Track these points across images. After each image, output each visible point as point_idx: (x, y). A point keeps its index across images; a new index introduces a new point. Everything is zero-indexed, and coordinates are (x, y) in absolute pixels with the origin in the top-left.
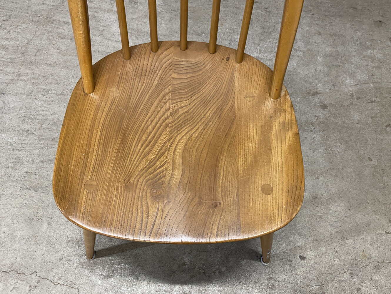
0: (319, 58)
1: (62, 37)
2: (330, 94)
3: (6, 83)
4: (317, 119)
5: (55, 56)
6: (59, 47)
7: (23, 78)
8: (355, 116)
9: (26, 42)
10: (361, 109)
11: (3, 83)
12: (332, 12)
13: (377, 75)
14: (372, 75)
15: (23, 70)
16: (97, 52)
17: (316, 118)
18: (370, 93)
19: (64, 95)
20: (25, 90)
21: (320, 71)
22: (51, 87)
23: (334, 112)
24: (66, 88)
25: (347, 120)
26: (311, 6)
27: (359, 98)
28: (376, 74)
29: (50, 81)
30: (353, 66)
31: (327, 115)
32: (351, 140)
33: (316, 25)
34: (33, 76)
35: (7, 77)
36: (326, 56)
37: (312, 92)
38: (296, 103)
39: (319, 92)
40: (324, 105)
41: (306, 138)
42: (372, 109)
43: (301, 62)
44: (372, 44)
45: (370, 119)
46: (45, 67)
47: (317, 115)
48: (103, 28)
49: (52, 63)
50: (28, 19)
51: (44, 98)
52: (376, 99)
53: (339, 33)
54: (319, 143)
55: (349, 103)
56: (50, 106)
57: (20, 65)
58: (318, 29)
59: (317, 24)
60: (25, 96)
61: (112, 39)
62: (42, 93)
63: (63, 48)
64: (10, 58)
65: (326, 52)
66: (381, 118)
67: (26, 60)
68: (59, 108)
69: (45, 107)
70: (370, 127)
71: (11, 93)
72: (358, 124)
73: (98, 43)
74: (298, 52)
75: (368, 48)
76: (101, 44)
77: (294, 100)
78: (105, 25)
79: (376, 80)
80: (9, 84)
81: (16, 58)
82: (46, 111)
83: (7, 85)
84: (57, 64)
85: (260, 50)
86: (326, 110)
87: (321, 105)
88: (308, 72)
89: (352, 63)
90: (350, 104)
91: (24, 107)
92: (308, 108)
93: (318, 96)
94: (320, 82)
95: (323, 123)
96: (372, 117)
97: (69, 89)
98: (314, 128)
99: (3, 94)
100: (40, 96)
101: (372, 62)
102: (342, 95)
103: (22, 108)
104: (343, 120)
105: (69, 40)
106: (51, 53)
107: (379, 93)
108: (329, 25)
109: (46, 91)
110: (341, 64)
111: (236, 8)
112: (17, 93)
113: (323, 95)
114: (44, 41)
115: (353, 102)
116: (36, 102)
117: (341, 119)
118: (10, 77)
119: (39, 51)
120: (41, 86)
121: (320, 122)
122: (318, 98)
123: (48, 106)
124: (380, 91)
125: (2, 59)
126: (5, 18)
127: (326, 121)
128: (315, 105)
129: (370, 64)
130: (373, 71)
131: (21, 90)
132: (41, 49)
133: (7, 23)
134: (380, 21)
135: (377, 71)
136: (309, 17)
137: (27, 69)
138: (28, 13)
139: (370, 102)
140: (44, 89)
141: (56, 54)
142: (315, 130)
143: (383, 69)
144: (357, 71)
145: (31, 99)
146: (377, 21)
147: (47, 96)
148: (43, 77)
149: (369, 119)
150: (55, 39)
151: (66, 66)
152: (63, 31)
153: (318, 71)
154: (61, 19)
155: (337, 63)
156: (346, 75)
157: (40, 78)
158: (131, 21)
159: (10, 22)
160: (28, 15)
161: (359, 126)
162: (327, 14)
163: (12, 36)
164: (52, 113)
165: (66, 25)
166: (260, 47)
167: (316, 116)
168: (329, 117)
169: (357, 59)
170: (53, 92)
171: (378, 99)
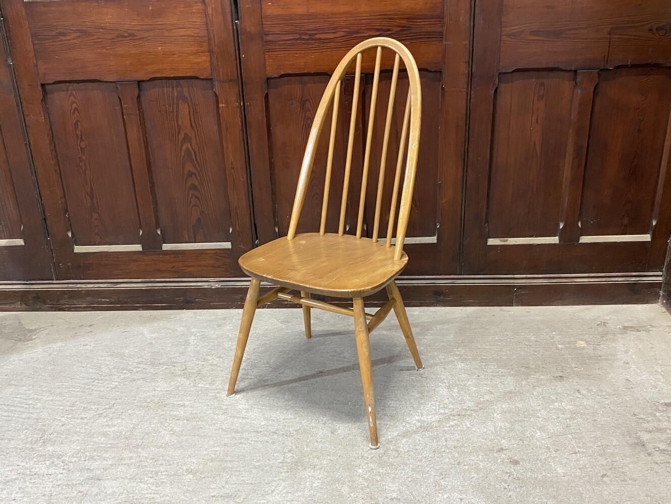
0: (496, 415)
1: (176, 419)
2: (520, 449)
3: (103, 469)
4: (509, 476)
5: (167, 438)
6: (173, 429)
7: (127, 461)
8: (558, 469)
9: (131, 427)
10: (564, 461)
11: (100, 469)
12: (500, 372)
13: (573, 426)
14: (567, 426)
15: (126, 454)
16: (220, 430)
17: (508, 474)
18: (569, 444)
19: (178, 475)
20: (127, 474)
21: (501, 427)
22: (162, 469)
23: (529, 467)
24: (180, 468)
25: (548, 473)
26: (475, 369)
27: (559, 450)
28: (571, 425)
29: (160, 462)
30: (541, 419)
31: (522, 471)
32: (560, 495)
33: (485, 386)
34: (138, 459)
35: (105, 463)
36: (504, 412)
37: (495, 449)
38: (478, 462)
39: (504, 448)
40: (515, 460)
41: (499, 497)
42: (577, 460)
43: (475, 421)
44: (558, 397)
45: (578, 471)
46: (153, 449)
47: (508, 471)
48: (226, 407)
49: (163, 445)
50: (135, 406)
51: (152, 480)
52: (579, 449)
53: (514, 391)
54: (518, 501)
55: (547, 456)
56: (160, 488)
57: (123, 450)
58: (488, 389)
59: (485, 384)
60: (127, 481)
61: (238, 416)
62: (150, 475)
63: (177, 429)
64: (110, 444)
65: (503, 409)
66: (592, 468)
67: (131, 444)
68: (171, 489)
69: (153, 490)
70: (580, 478)
71: (109, 478)
72: (564, 476)
73: (221, 422)
74: (469, 411)
75: (553, 402)
76: (225, 422)
77: (475, 459)
78: (230, 404)
79: (573, 431)
80: (107, 469)
81: (118, 443)
82: (154, 493)
83: (105, 471)
84: (169, 445)
85: (421, 413)
86: (518, 465)
87: (511, 461)
88: (485, 430)
89: (539, 417)
90: (549, 457)
91: (125, 492)
92: (494, 465)
93: (505, 452)
94: (504, 438)
95: (519, 480)
96: (580, 469)
97: (185, 469)
98: (508, 486)
99: (100, 480)
100: (146, 479)
101: (563, 414)
102: (534, 449)
103: (123, 493)
104: (544, 474)
105: (185, 421)
106: (162, 435)
107: (582, 443)
108: (500, 384)
109: (155, 474)
110: (525, 419)
111: (385, 376)
112: (117, 478)
113: (511, 451)
114: (153, 424)
115: (550, 455)
116: (142, 485)
117: (541, 473)
118: (110, 463)
119: (147, 434)
120: (149, 469)
121: (515, 479)
122: (506, 454)
123: (157, 489)
124: (582, 442)
125: (101, 445)
126: (107, 407)
127: (522, 477)
128: (503, 462)
129: (561, 416)
130: (566, 422)
131: (122, 474)
132: (149, 433)
133: (109, 410)
134: (561, 377)
135: (571, 422)
136: (475, 379)
137: (131, 452)
138: (135, 400)
139: (573, 454)
140: (152, 471)
141: (168, 435)
142: (510, 487)
143: (579, 419)
144: (547, 424)
145: (135, 483)
146: (557, 377)
147: (156, 478)
148: (152, 459)
149: (576, 470)
150: (168, 421)
151: (181, 447)
152: (178, 413)
153: (498, 428)
154: (175, 403)
155: (520, 419)
156: (534, 428)
157: (148, 460)
158: (261, 397)
159: (113, 410)
160: (135, 402)
161: (566, 479)
162: (494, 374)
163: (115, 422)
164: (162, 495)
165: (182, 408)
166: (421, 410)
167: (507, 473)
168: (524, 472)
169: (543, 412)
170: (164, 473)
171: (581, 450)
